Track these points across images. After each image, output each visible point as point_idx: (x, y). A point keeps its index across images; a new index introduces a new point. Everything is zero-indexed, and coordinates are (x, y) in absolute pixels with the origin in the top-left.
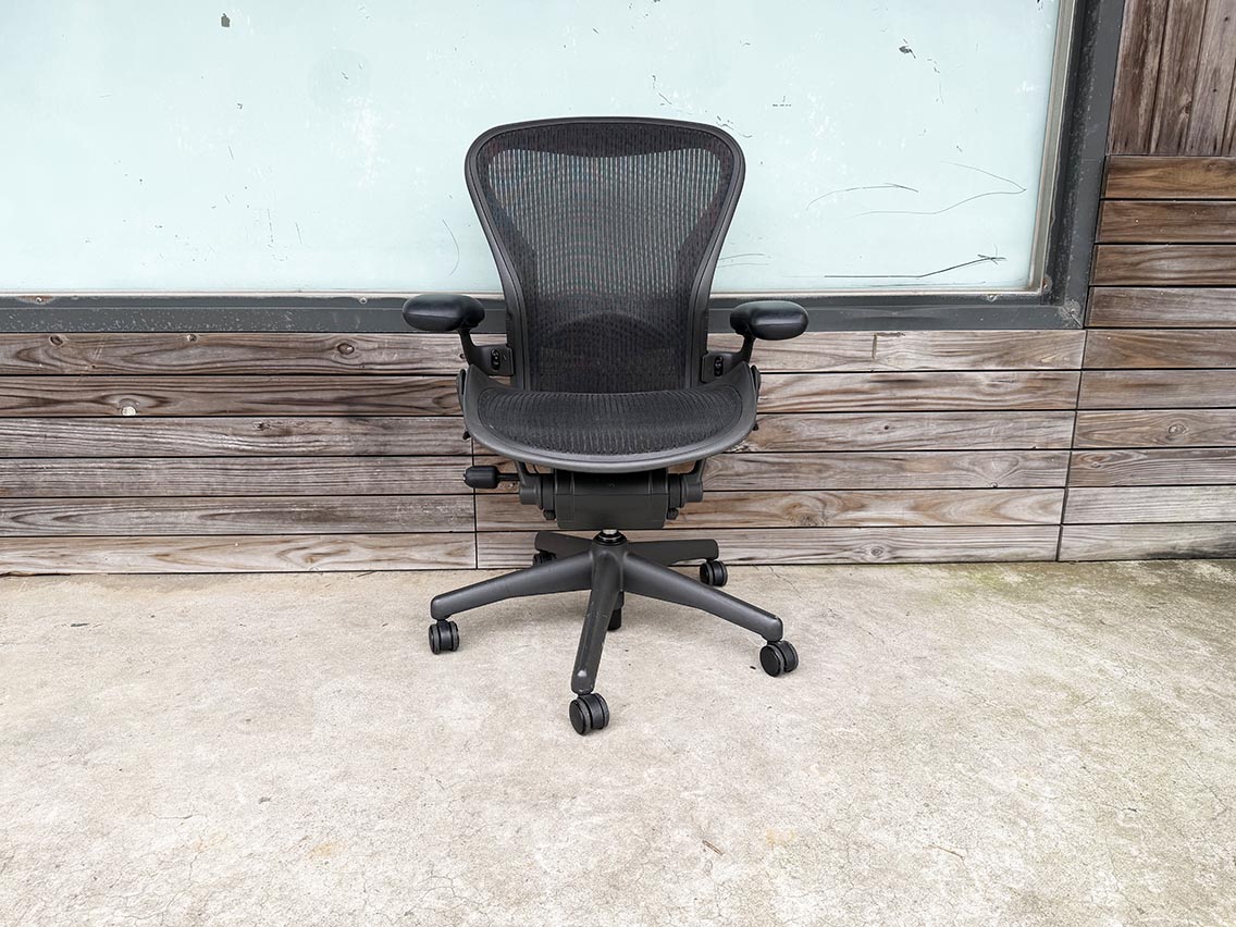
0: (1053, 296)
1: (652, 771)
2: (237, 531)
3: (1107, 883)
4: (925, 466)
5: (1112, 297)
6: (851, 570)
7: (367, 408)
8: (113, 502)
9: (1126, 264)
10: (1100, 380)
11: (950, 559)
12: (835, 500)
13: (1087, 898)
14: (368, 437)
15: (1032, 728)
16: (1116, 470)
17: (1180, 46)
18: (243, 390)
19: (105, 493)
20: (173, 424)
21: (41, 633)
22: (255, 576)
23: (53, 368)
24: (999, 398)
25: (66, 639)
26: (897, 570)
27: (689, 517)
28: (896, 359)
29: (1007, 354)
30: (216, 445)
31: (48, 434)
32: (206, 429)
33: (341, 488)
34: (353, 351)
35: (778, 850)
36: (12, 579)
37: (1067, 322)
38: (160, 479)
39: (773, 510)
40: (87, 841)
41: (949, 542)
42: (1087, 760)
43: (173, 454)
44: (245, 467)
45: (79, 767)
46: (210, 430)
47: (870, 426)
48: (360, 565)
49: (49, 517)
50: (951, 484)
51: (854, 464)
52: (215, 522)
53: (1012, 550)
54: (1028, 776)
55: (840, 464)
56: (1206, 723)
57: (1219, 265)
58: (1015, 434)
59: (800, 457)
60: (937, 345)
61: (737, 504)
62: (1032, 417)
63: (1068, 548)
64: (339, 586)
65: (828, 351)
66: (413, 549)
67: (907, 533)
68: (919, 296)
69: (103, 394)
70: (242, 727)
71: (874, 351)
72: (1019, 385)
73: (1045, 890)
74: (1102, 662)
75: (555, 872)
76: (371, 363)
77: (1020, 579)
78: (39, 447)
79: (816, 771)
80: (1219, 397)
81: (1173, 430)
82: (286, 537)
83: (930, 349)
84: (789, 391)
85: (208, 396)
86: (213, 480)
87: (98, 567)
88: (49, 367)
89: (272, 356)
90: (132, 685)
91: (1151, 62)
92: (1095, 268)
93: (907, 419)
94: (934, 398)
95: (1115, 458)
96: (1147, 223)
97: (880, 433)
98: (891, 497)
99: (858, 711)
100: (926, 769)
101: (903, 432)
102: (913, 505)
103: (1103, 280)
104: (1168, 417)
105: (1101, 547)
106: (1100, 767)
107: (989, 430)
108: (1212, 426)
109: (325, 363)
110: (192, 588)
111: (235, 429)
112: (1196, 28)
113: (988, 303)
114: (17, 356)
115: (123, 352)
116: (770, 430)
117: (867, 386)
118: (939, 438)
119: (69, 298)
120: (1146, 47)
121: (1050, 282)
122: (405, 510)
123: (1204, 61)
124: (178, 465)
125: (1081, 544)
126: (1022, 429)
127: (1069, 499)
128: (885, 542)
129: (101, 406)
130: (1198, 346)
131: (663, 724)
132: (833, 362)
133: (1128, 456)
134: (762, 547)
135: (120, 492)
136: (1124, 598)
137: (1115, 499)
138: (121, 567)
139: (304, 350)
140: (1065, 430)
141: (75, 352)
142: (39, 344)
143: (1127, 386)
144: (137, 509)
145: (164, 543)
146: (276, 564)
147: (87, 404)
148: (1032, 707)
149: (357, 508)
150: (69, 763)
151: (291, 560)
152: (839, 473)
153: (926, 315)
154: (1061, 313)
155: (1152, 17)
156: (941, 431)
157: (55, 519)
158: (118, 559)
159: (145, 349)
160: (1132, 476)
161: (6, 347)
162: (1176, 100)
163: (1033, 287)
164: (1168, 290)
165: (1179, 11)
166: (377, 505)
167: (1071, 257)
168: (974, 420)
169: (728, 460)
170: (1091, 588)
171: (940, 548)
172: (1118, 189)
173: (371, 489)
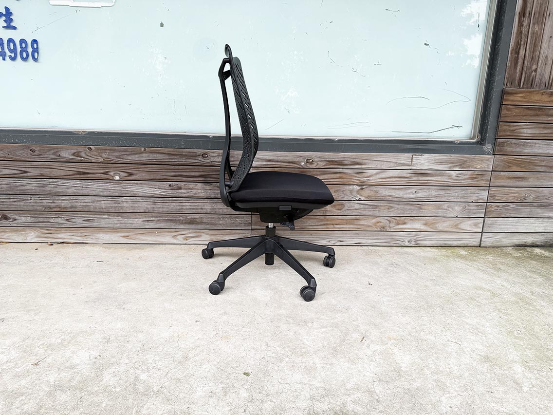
0: (481, 142)
2: (157, 227)
3: (513, 353)
4: (430, 208)
5: (504, 143)
6: (400, 248)
7: (211, 179)
8: (108, 214)
9: (510, 130)
10: (499, 175)
11: (438, 245)
12: (394, 221)
13: (507, 358)
14: (212, 191)
15: (479, 304)
16: (504, 211)
17: (533, 47)
18: (164, 171)
19: (104, 210)
20: (134, 183)
21: (86, 264)
22: (163, 245)
23: (87, 160)
24: (459, 181)
26: (418, 248)
27: (336, 226)
28: (420, 165)
29: (463, 164)
30: (151, 192)
31: (83, 186)
32: (147, 186)
33: (199, 211)
34: (208, 157)
35: (392, 341)
36: (65, 244)
37: (486, 152)
38: (127, 206)
39: (370, 224)
40: (135, 334)
41: (438, 238)
42: (501, 315)
43: (133, 195)
44: (162, 201)
45: (122, 310)
46: (150, 186)
47: (409, 191)
48: (205, 242)
49: (81, 220)
50: (440, 215)
51: (402, 206)
52: (149, 223)
53: (462, 242)
54: (480, 320)
55: (397, 206)
56: (543, 304)
57: (546, 131)
58: (466, 196)
59: (381, 203)
60: (436, 160)
61: (355, 221)
62: (472, 189)
63: (484, 242)
65: (394, 161)
66: (226, 236)
67: (422, 234)
68: (429, 141)
69: (107, 170)
71: (412, 161)
72: (468, 176)
73: (491, 355)
74: (502, 282)
76: (215, 161)
77: (466, 253)
78: (80, 191)
79: (401, 316)
80: (545, 183)
81: (526, 196)
82: (177, 230)
83: (433, 161)
84: (378, 176)
85: (149, 173)
86: (149, 206)
87: (99, 240)
89: (176, 158)
90: (131, 283)
91: (522, 53)
92: (498, 131)
93: (424, 189)
94: (434, 181)
95: (504, 206)
96: (519, 114)
97: (413, 194)
98: (416, 220)
99: (413, 297)
100: (442, 316)
101: (422, 194)
102: (425, 223)
103: (500, 136)
104: (525, 190)
105: (498, 242)
106: (505, 317)
107: (455, 194)
108: (542, 195)
109: (195, 161)
110: (140, 249)
111: (159, 186)
112: (539, 41)
113: (455, 144)
114: (74, 154)
115: (116, 154)
116: (369, 192)
117: (408, 175)
118: (436, 196)
119: (94, 132)
120: (520, 47)
121: (480, 137)
122: (224, 220)
123: (542, 52)
124: (135, 200)
125: (490, 240)
126: (468, 194)
127: (485, 222)
128: (413, 238)
129: (106, 175)
130: (538, 163)
131: (339, 300)
132: (396, 165)
133: (509, 206)
134: (364, 239)
135: (111, 210)
136: (507, 260)
137: (503, 222)
138: (109, 240)
139: (191, 156)
140: (484, 195)
141: (96, 154)
142: (83, 150)
143: (509, 178)
144: (117, 217)
145: (127, 232)
146: (172, 241)
147: (100, 174)
148: (478, 297)
149: (206, 219)
150: (117, 308)
151: (178, 239)
152: (396, 210)
153: (432, 148)
154: (484, 149)
155: (523, 35)
156: (437, 193)
157: (84, 220)
158: (108, 237)
159: (125, 153)
160: (510, 213)
161: (70, 151)
162: (531, 67)
163: (473, 138)
164: (527, 141)
165: (533, 33)
166: (213, 218)
167: (489, 127)
168: (449, 190)
169: (352, 203)
170: (494, 257)
171: (435, 241)
172: (508, 101)
173: (211, 211)
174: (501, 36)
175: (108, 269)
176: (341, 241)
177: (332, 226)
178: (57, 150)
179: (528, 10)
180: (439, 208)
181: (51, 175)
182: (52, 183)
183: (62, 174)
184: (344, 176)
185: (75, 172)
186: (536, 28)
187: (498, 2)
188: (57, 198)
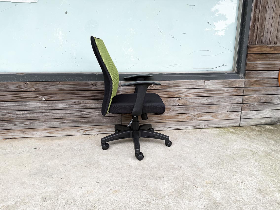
0: (238, 72)
1: (177, 171)
2: (68, 126)
3: (272, 186)
4: (214, 108)
5: (249, 73)
6: (200, 130)
7: (98, 98)
9: (252, 66)
10: (247, 89)
11: (219, 127)
12: (197, 115)
13: (270, 189)
14: (98, 104)
15: (248, 158)
16: (250, 107)
17: (261, 24)
18: (70, 94)
19: (37, 118)
20: (54, 102)
21: (27, 151)
22: (72, 136)
23: (25, 90)
24: (228, 93)
26: (209, 129)
27: (167, 120)
28: (209, 85)
29: (230, 84)
30: (63, 107)
31: (24, 105)
32: (61, 103)
33: (92, 115)
34: (96, 85)
36: (14, 139)
37: (241, 78)
38: (50, 115)
39: (184, 118)
40: (61, 194)
41: (219, 123)
42: (260, 164)
43: (53, 109)
44: (70, 111)
45: (51, 178)
46: (63, 103)
47: (204, 99)
48: (96, 133)
49: (23, 124)
50: (220, 111)
51: (200, 108)
52: (63, 124)
53: (231, 124)
54: (250, 168)
55: (197, 108)
58: (231, 100)
59: (189, 106)
61: (177, 116)
62: (235, 97)
63: (242, 124)
64: (92, 137)
65: (195, 84)
66: (107, 129)
67: (211, 122)
68: (212, 73)
69: (37, 96)
70: (85, 168)
71: (204, 84)
72: (232, 91)
73: (262, 188)
74: (256, 145)
75: (166, 192)
76: (99, 88)
77: (233, 130)
78: (21, 108)
79: (210, 169)
80: (269, 92)
81: (261, 99)
82: (79, 127)
83: (215, 83)
84: (187, 92)
85: (62, 96)
86: (63, 115)
87: (34, 135)
88: (24, 90)
89: (77, 87)
90: (55, 161)
91: (256, 27)
92: (246, 67)
93: (211, 98)
94: (216, 94)
95: (250, 105)
96: (256, 58)
97: (206, 101)
98: (208, 114)
99: (213, 157)
100: (231, 167)
101: (210, 101)
102: (212, 116)
103: (248, 69)
104: (260, 96)
105: (248, 123)
106: (263, 165)
107: (227, 100)
108: (268, 98)
109: (88, 88)
110: (58, 139)
111: (68, 103)
112: (264, 20)
113: (225, 74)
114: (17, 87)
115: (43, 86)
116: (183, 101)
117: (203, 91)
118: (217, 102)
119: (28, 74)
120: (255, 24)
121: (237, 70)
122: (106, 120)
123: (266, 27)
124: (55, 111)
125: (244, 123)
126: (233, 100)
127: (242, 114)
128: (206, 124)
129: (37, 98)
130: (266, 82)
131: (175, 162)
132: (196, 86)
133: (253, 105)
134: (181, 126)
135: (41, 118)
136: (255, 133)
137: (250, 113)
138: (40, 135)
139: (86, 85)
140: (241, 99)
141: (31, 86)
142: (22, 84)
143: (252, 91)
144: (44, 122)
145: (50, 130)
146: (77, 133)
147: (33, 98)
148: (246, 155)
149: (96, 120)
150: (49, 178)
151: (80, 132)
152: (197, 110)
153: (215, 77)
154: (239, 76)
155: (256, 18)
156: (217, 100)
158: (40, 133)
159: (48, 85)
160: (254, 109)
161: (14, 85)
162: (261, 34)
163: (233, 71)
164: (260, 71)
165: (261, 17)
166: (100, 119)
167: (242, 65)
168: (223, 98)
169: (175, 107)
170: (248, 131)
171: (217, 124)
172: (251, 51)
173: (99, 116)
174: (246, 18)
175: (41, 153)
176: (170, 128)
177: (165, 120)
178: (7, 85)
179: (258, 5)
180: (219, 107)
181: (4, 100)
182: (4, 104)
183: (11, 99)
184: (170, 93)
185: (18, 97)
186: (263, 14)
187: (243, 1)
188: (7, 113)
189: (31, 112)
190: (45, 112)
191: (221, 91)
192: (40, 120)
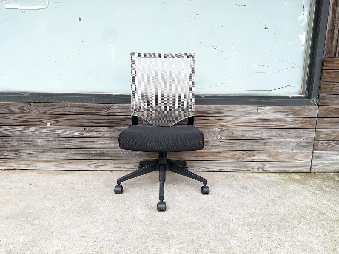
0: (309, 97)
1: (196, 232)
2: (77, 158)
4: (272, 144)
5: (325, 97)
6: (251, 174)
7: (114, 125)
9: (329, 88)
10: (322, 121)
11: (279, 171)
12: (246, 154)
14: (114, 133)
15: (308, 222)
16: (327, 146)
18: (80, 119)
19: (41, 147)
20: (61, 128)
21: (21, 186)
22: (81, 171)
23: (29, 112)
24: (293, 125)
25: (28, 188)
26: (264, 174)
27: (204, 157)
28: (264, 113)
29: (295, 113)
30: (72, 134)
31: (26, 130)
32: (70, 130)
33: (106, 147)
34: (111, 109)
36: (14, 171)
37: (313, 104)
38: (56, 144)
39: (228, 156)
40: (32, 247)
41: (279, 166)
42: (326, 232)
43: (60, 136)
44: (80, 141)
45: (30, 225)
46: (71, 130)
47: (256, 132)
48: (111, 169)
49: (24, 153)
50: (280, 149)
51: (252, 143)
52: (71, 156)
53: (297, 169)
54: (309, 236)
55: (248, 143)
58: (298, 135)
59: (236, 141)
60: (275, 110)
61: (218, 154)
62: (303, 131)
63: (314, 169)
64: (105, 175)
65: (244, 111)
66: (125, 164)
67: (267, 163)
68: (270, 96)
69: (42, 119)
70: (77, 215)
71: (257, 111)
72: (299, 122)
74: (327, 202)
76: (116, 112)
77: (300, 177)
78: (24, 134)
79: (245, 233)
82: (90, 161)
83: (273, 111)
84: (233, 122)
85: (71, 120)
86: (71, 144)
87: (37, 168)
88: (27, 112)
89: (89, 110)
90: (46, 201)
91: (336, 32)
92: (321, 89)
93: (267, 131)
94: (274, 125)
95: (327, 143)
96: (335, 76)
97: (259, 134)
98: (263, 153)
99: (256, 215)
100: (278, 233)
101: (266, 134)
102: (269, 155)
103: (323, 92)
105: (324, 169)
106: (330, 234)
107: (290, 134)
109: (103, 112)
110: (63, 174)
111: (77, 130)
113: (290, 98)
114: (19, 109)
115: (48, 108)
116: (227, 133)
117: (255, 121)
118: (276, 136)
119: (34, 93)
120: (334, 28)
121: (307, 93)
122: (124, 153)
124: (61, 140)
125: (317, 168)
126: (300, 134)
127: (314, 154)
128: (261, 166)
129: (41, 123)
131: (199, 218)
132: (246, 114)
133: (331, 143)
134: (225, 166)
135: (46, 147)
136: (331, 184)
137: (327, 155)
138: (44, 168)
139: (99, 108)
140: (312, 135)
141: (35, 108)
142: (25, 105)
143: (330, 122)
144: (49, 152)
145: (56, 162)
146: (87, 169)
147: (37, 122)
148: (308, 215)
149: (111, 152)
150: (28, 224)
151: (91, 167)
152: (247, 146)
153: (273, 101)
154: (311, 101)
155: (336, 19)
156: (275, 134)
157: (27, 154)
158: (44, 165)
159: (54, 107)
160: (332, 148)
161: (16, 106)
163: (302, 94)
166: (116, 152)
167: (314, 85)
168: (286, 131)
169: (215, 141)
170: (321, 181)
171: (277, 168)
172: (327, 67)
173: (114, 147)
174: (320, 21)
175: (35, 190)
176: (208, 168)
177: (201, 157)
178: (8, 106)
180: (279, 144)
181: (4, 123)
182: (5, 128)
183: (12, 122)
184: (209, 122)
185: (20, 121)
188: (8, 138)
189: (34, 139)
190: (51, 140)
191: (281, 121)
192: (44, 150)
